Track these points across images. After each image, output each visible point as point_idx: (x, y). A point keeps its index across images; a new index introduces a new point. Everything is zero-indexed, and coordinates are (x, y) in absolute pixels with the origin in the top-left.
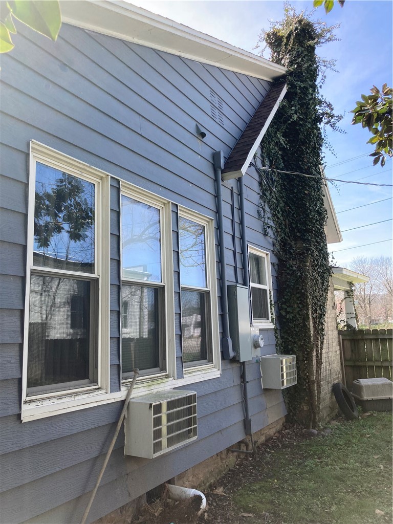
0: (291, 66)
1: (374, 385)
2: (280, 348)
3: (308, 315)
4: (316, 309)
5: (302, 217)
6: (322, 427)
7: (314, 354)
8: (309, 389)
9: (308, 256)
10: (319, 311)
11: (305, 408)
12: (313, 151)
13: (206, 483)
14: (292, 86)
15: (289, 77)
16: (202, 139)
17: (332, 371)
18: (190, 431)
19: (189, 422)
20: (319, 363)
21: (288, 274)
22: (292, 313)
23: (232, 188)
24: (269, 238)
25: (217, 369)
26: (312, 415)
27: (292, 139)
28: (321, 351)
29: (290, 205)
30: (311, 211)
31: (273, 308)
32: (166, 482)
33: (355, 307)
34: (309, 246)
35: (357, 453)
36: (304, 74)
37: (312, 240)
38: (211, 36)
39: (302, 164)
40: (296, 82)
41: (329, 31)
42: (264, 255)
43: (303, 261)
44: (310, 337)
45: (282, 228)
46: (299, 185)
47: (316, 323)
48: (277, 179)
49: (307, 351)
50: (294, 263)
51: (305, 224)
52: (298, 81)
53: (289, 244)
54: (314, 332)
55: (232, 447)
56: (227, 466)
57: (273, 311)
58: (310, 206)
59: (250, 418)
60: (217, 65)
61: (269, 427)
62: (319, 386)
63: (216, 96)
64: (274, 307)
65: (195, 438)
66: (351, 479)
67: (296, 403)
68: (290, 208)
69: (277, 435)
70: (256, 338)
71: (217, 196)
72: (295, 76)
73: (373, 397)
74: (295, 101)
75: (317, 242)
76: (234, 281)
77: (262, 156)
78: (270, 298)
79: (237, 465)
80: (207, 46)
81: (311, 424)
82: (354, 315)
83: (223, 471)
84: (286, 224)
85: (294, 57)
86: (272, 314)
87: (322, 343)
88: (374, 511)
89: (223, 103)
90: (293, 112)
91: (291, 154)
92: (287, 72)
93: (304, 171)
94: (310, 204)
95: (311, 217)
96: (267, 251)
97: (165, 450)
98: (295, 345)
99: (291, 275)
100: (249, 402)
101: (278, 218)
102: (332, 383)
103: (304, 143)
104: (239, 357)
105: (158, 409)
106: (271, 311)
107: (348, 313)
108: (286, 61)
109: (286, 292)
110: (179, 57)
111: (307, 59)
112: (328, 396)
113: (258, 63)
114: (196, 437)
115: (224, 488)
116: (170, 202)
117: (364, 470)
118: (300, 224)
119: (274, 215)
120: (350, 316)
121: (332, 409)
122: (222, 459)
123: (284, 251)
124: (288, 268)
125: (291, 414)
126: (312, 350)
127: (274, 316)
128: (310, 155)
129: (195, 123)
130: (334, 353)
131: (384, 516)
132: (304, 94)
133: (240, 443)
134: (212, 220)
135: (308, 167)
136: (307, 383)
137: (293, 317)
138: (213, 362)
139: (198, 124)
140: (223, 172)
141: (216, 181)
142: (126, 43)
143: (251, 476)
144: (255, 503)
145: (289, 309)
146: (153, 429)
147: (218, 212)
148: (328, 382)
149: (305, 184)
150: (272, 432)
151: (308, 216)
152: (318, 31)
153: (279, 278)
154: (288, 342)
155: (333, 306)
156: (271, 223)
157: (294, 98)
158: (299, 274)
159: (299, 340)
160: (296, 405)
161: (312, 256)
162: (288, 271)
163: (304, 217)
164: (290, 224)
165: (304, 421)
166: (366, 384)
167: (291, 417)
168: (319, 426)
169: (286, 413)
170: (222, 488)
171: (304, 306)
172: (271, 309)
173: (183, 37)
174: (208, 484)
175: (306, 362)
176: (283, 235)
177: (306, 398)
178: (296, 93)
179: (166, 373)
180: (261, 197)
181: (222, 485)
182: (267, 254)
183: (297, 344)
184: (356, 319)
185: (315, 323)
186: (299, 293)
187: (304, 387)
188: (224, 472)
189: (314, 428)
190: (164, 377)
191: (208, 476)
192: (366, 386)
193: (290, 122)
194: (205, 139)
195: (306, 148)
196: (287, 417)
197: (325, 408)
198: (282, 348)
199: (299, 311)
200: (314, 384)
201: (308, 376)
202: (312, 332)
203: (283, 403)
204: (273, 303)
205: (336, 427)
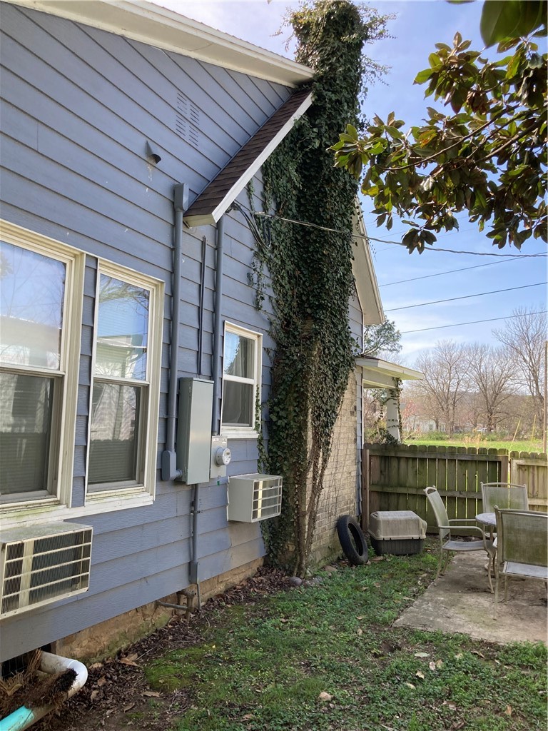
0: (322, 67)
1: (394, 521)
2: (265, 466)
3: (305, 422)
4: (319, 415)
5: (316, 286)
6: (310, 575)
7: (310, 475)
8: (298, 523)
9: (316, 342)
10: (323, 418)
11: (291, 549)
12: (342, 194)
13: (113, 649)
14: (319, 97)
15: (317, 84)
16: (155, 164)
17: (340, 499)
18: (75, 581)
19: (75, 569)
20: (317, 489)
21: (287, 364)
22: (285, 418)
23: (204, 238)
24: (263, 314)
25: (149, 494)
26: (298, 558)
27: (313, 174)
28: (322, 472)
29: (303, 269)
30: (328, 280)
31: (260, 411)
32: (39, 649)
33: (399, 412)
34: (320, 329)
35: (339, 612)
36: (338, 82)
37: (326, 320)
38: (173, 12)
39: (324, 211)
40: (326, 92)
41: (382, 22)
42: (255, 338)
43: (309, 349)
44: (305, 453)
45: (287, 300)
46: (315, 241)
47: (317, 433)
48: (286, 230)
49: (299, 471)
50: (297, 350)
51: (318, 297)
52: (329, 91)
53: (294, 324)
54: (313, 446)
55: (165, 599)
56: (153, 625)
57: (260, 415)
58: (328, 272)
59: (197, 561)
60: (194, 55)
61: (233, 572)
62: (313, 519)
63: (188, 103)
64: (261, 409)
65: (84, 590)
66: (313, 647)
67: (279, 541)
68: (302, 273)
69: (244, 583)
70: (220, 451)
71: (174, 250)
72: (326, 83)
73: (391, 537)
74: (321, 121)
75: (333, 323)
76: (195, 371)
77: (263, 195)
78: (257, 397)
79: (171, 624)
80: (165, 26)
81: (296, 569)
82: (398, 423)
83: (145, 632)
84: (293, 295)
85: (328, 55)
86: (257, 419)
87: (325, 461)
88: (318, 694)
89: (200, 113)
90: (313, 135)
91: (310, 196)
92: (315, 75)
93: (325, 222)
94: (328, 269)
95: (327, 287)
96: (258, 331)
97: (24, 608)
98: (286, 462)
99: (290, 367)
100: (199, 539)
101: (281, 285)
102: (338, 516)
103: (328, 181)
104: (186, 477)
105: (17, 550)
106: (256, 415)
107: (389, 420)
108: (315, 59)
109: (280, 390)
110: (122, 37)
111: (345, 61)
112: (329, 532)
113: (261, 58)
114: (86, 589)
115: (139, 656)
116: (83, 253)
117: (335, 636)
118: (313, 297)
119: (276, 282)
120: (392, 424)
121: (332, 550)
122: (144, 615)
123: (287, 332)
124: (288, 357)
125: (271, 556)
126: (306, 470)
127: (259, 422)
128: (335, 200)
129: (143, 140)
130: (346, 475)
131: (329, 702)
132: (335, 110)
133: (179, 593)
134: (162, 283)
135: (331, 216)
136: (296, 515)
137: (286, 424)
138: (143, 483)
139: (149, 141)
140: (186, 215)
141: (174, 226)
142: (21, 10)
143: (184, 639)
144: (170, 677)
145: (282, 413)
146: (4, 580)
147: (173, 272)
148: (330, 514)
149: (325, 240)
150: (236, 580)
151: (324, 286)
152: (366, 20)
153: (275, 369)
154: (277, 457)
155: (353, 410)
156: (269, 292)
157: (321, 116)
158: (299, 367)
159: (292, 456)
160: (278, 543)
161: (323, 342)
162: (287, 361)
163: (319, 288)
164: (299, 296)
165: (287, 566)
166: (385, 518)
167: (271, 559)
168: (306, 573)
169: (266, 554)
170: (136, 655)
171: (301, 410)
172: (257, 411)
173: (120, 9)
174: (116, 650)
175: (297, 486)
176: (286, 310)
177: (293, 535)
178: (325, 109)
179: (56, 499)
180: (256, 254)
181: (137, 651)
182: (259, 336)
183: (288, 461)
184: (400, 429)
185: (315, 433)
186: (298, 392)
187: (292, 520)
188: (147, 634)
189: (298, 575)
190: (53, 503)
191: (118, 639)
192: (384, 521)
193: (308, 150)
194: (159, 164)
195: (332, 189)
196: (266, 558)
197: (319, 549)
198: (268, 465)
199: (295, 416)
200: (304, 516)
201: (297, 505)
202: (310, 446)
203: (262, 539)
204: (260, 403)
205: (330, 574)
